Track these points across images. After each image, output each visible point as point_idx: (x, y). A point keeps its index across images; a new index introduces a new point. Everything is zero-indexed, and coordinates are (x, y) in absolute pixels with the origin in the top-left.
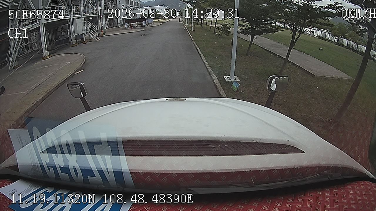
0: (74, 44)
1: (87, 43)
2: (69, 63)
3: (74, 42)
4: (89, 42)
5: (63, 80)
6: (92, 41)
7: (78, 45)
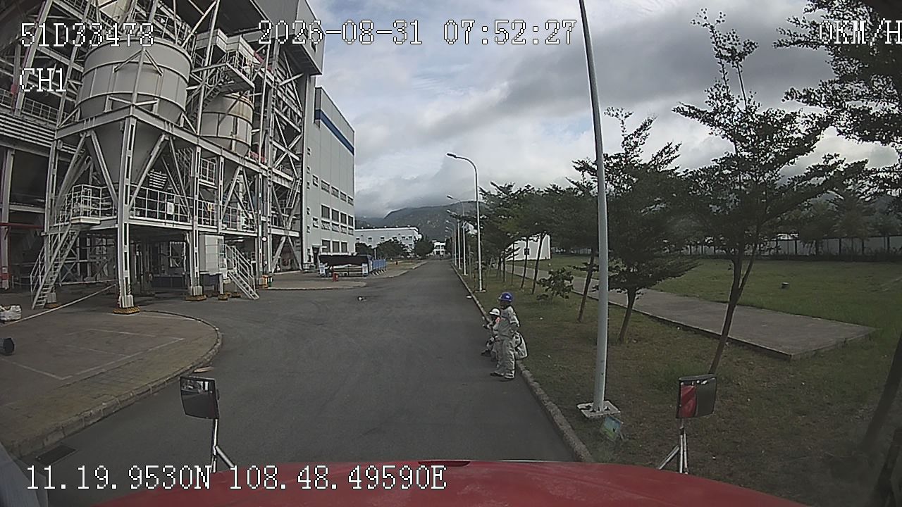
0: (196, 296)
1: (226, 299)
2: (182, 339)
3: (196, 289)
4: (233, 297)
5: (162, 381)
6: (239, 297)
7: (205, 299)
